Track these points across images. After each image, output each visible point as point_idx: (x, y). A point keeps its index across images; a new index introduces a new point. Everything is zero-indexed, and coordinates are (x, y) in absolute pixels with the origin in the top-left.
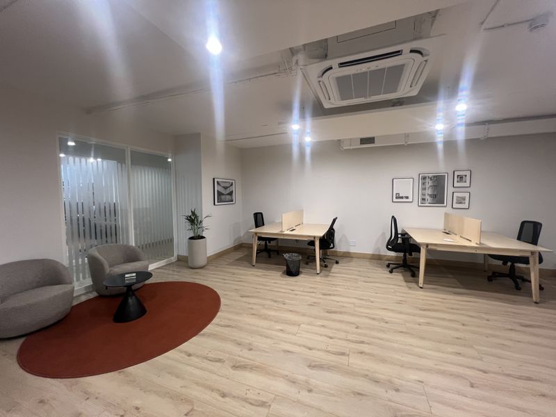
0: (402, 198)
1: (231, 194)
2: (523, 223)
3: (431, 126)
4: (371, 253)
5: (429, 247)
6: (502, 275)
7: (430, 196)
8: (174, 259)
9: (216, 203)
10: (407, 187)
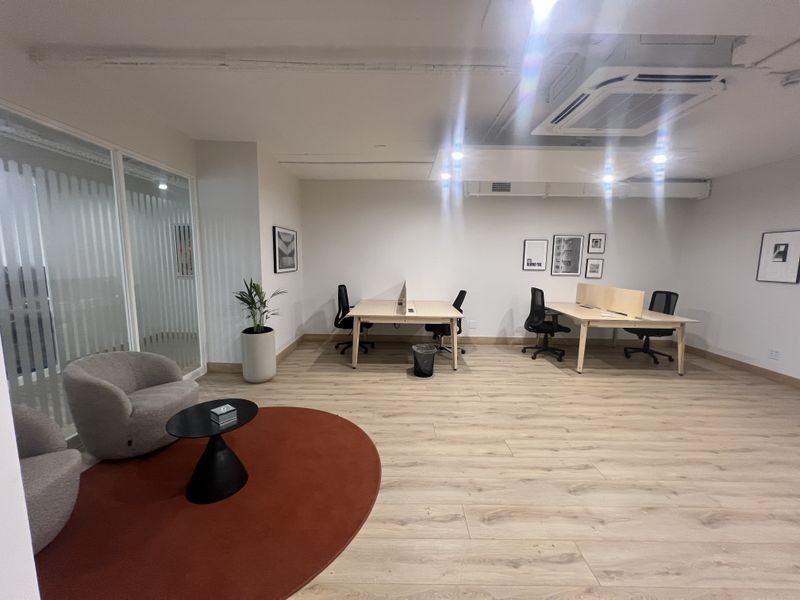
0: (534, 264)
1: (292, 254)
2: (655, 294)
3: (597, 178)
4: (495, 336)
5: (591, 324)
6: (637, 350)
7: (564, 262)
8: (202, 370)
9: (278, 271)
10: (539, 252)
